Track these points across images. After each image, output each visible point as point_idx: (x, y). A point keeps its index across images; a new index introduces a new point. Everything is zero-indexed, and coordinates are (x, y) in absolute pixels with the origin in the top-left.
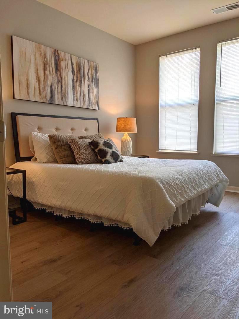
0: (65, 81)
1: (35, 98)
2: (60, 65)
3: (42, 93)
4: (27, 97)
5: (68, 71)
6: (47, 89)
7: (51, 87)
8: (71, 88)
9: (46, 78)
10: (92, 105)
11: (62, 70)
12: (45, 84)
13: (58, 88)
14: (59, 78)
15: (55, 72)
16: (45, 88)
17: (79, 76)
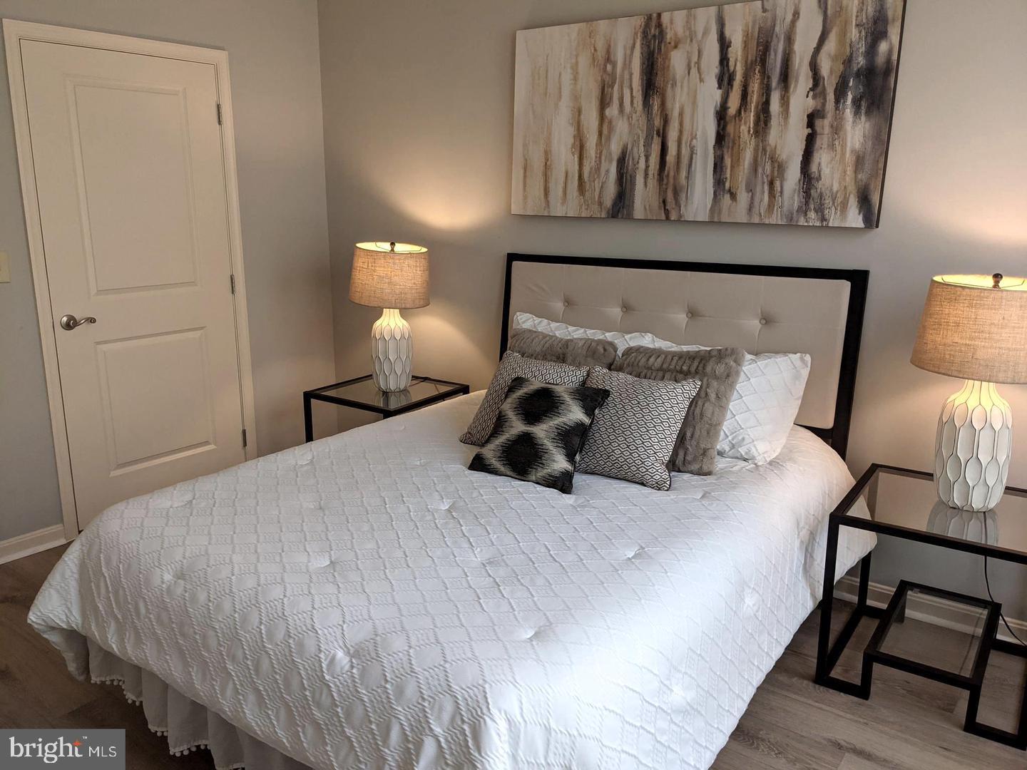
0: (681, 124)
1: (564, 208)
2: (666, 68)
3: (587, 188)
4: (544, 205)
5: (701, 80)
6: (607, 171)
7: (622, 161)
8: (706, 149)
9: (605, 131)
10: (820, 210)
11: (675, 84)
12: (601, 152)
13: (647, 161)
14: (657, 122)
15: (640, 103)
16: (598, 169)
17: (755, 87)
